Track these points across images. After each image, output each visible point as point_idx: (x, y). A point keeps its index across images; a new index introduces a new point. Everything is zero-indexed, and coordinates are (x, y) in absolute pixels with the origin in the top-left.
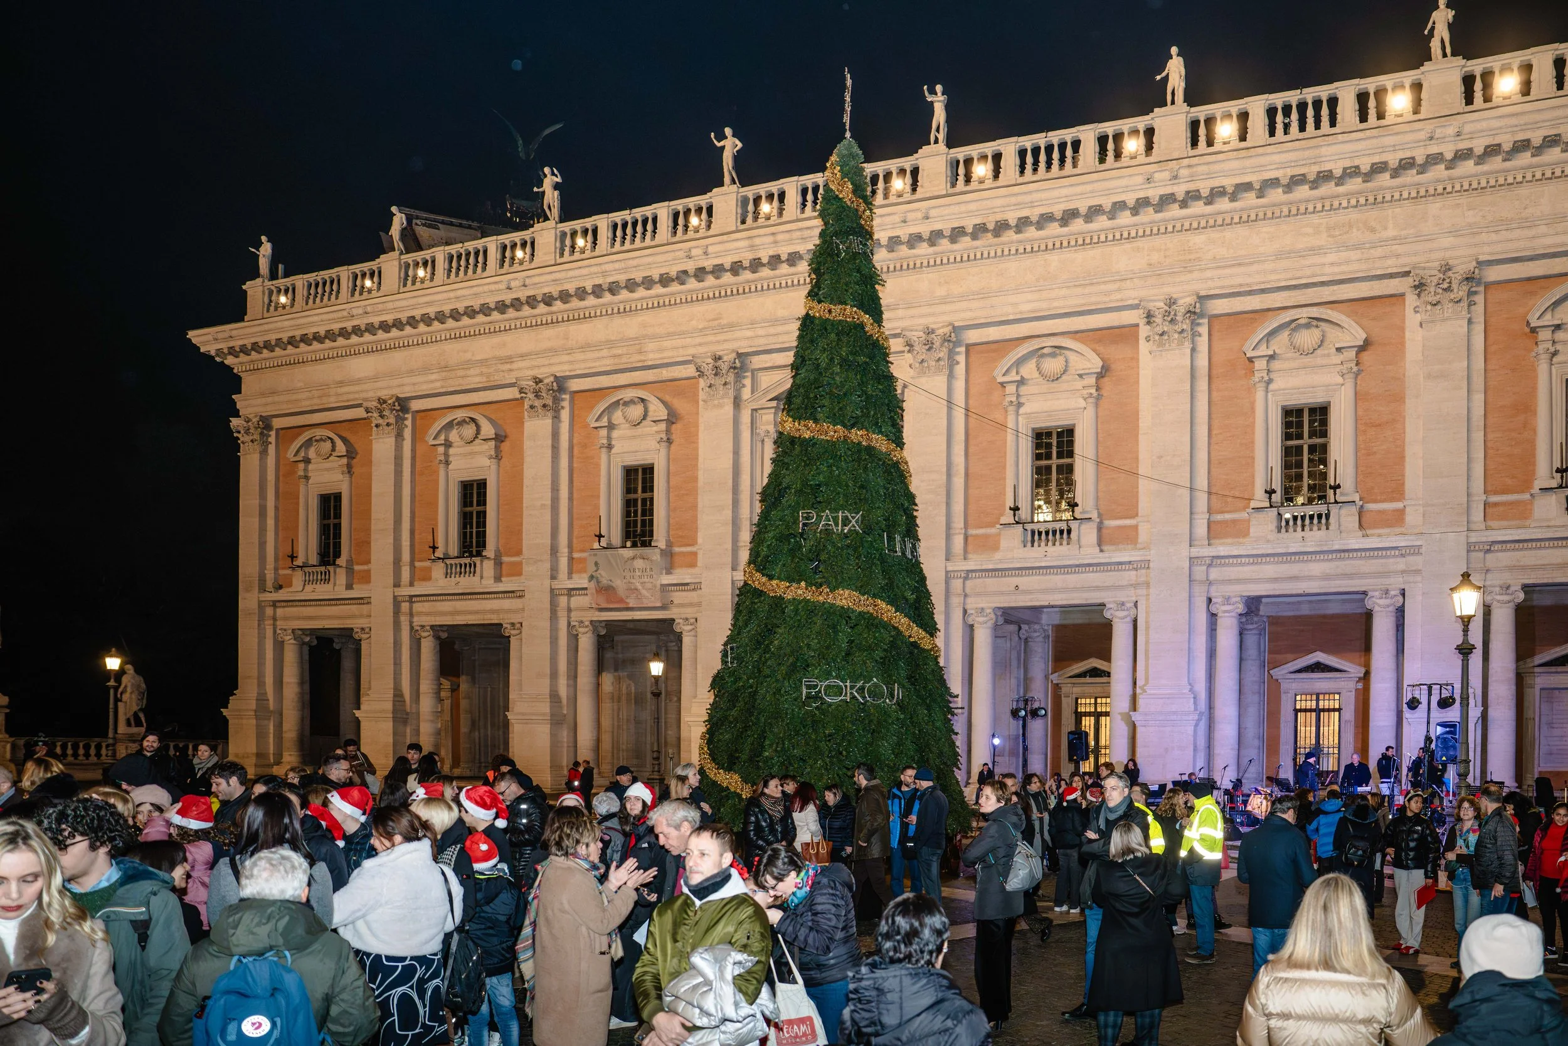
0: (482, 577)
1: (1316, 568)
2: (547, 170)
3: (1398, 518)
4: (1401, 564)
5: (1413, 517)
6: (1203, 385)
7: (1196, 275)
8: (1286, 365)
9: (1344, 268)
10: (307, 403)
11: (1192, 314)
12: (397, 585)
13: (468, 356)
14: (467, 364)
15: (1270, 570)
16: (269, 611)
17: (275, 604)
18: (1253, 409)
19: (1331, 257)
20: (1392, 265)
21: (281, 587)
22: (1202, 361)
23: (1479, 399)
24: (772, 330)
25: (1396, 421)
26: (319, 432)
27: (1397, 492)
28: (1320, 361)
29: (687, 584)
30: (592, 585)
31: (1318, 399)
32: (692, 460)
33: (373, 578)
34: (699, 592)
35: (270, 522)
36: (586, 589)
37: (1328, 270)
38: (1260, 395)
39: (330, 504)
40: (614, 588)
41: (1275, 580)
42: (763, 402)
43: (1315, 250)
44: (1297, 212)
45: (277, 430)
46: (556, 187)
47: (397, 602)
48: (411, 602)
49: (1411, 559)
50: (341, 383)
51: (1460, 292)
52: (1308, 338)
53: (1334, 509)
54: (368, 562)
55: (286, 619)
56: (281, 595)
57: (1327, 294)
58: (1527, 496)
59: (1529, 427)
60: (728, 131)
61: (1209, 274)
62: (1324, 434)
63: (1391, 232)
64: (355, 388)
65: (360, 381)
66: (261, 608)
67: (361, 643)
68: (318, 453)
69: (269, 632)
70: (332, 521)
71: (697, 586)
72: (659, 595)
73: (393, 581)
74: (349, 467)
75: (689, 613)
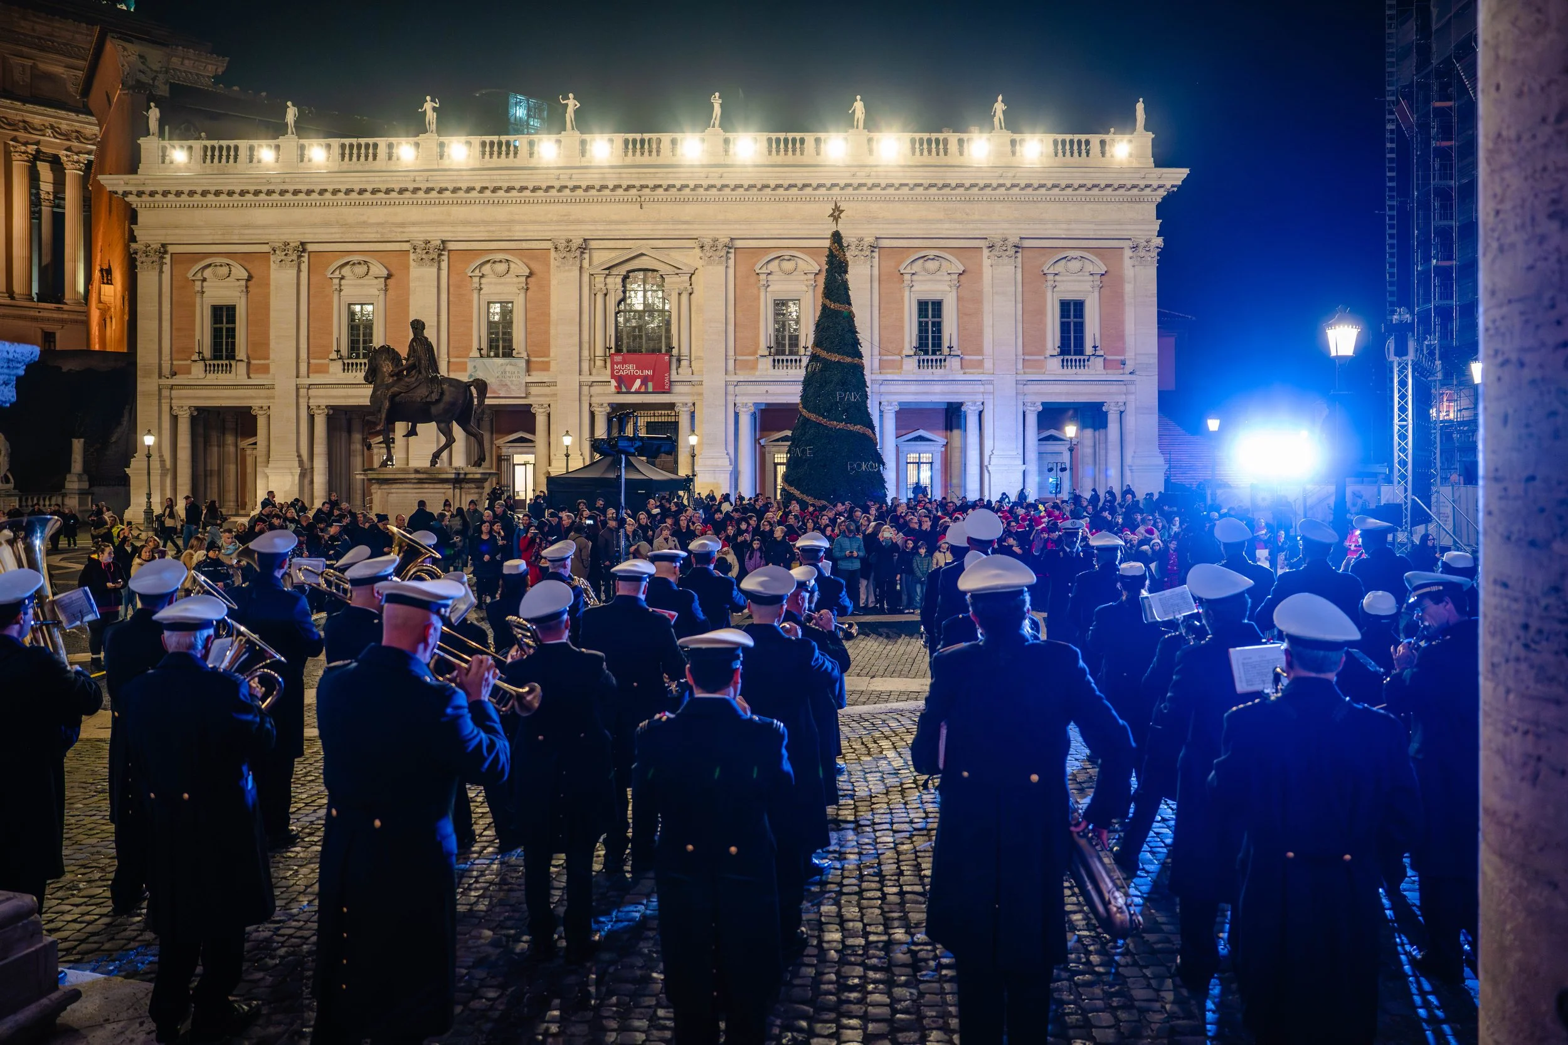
1: (938, 388)
2: (428, 98)
3: (980, 364)
4: (981, 389)
5: (988, 364)
6: (876, 285)
7: (874, 226)
8: (920, 278)
9: (952, 232)
10: (211, 237)
11: (873, 248)
12: (297, 377)
13: (364, 218)
14: (364, 224)
15: (913, 388)
16: (166, 393)
17: (172, 387)
18: (902, 299)
19: (946, 226)
20: (977, 234)
21: (175, 374)
22: (876, 272)
23: (1020, 306)
24: (608, 227)
25: (978, 313)
26: (217, 260)
27: (979, 351)
28: (939, 278)
29: (545, 383)
31: (937, 297)
32: (546, 301)
33: (272, 371)
34: (555, 388)
35: (166, 325)
37: (944, 232)
38: (907, 294)
39: (223, 315)
41: (917, 394)
42: (598, 271)
43: (940, 221)
44: (927, 200)
45: (173, 255)
46: (434, 109)
47: (297, 389)
49: (987, 386)
50: (246, 226)
51: (1011, 252)
52: (933, 266)
53: (948, 358)
54: (267, 358)
55: (180, 398)
56: (178, 380)
57: (942, 243)
58: (1042, 358)
59: (1042, 322)
60: (571, 95)
61: (881, 226)
62: (940, 316)
63: (976, 217)
64: (259, 231)
65: (264, 227)
66: (160, 390)
67: (255, 417)
68: (215, 275)
69: (166, 408)
70: (225, 326)
71: (554, 384)
72: (523, 389)
73: (295, 374)
74: (247, 287)
75: (545, 401)
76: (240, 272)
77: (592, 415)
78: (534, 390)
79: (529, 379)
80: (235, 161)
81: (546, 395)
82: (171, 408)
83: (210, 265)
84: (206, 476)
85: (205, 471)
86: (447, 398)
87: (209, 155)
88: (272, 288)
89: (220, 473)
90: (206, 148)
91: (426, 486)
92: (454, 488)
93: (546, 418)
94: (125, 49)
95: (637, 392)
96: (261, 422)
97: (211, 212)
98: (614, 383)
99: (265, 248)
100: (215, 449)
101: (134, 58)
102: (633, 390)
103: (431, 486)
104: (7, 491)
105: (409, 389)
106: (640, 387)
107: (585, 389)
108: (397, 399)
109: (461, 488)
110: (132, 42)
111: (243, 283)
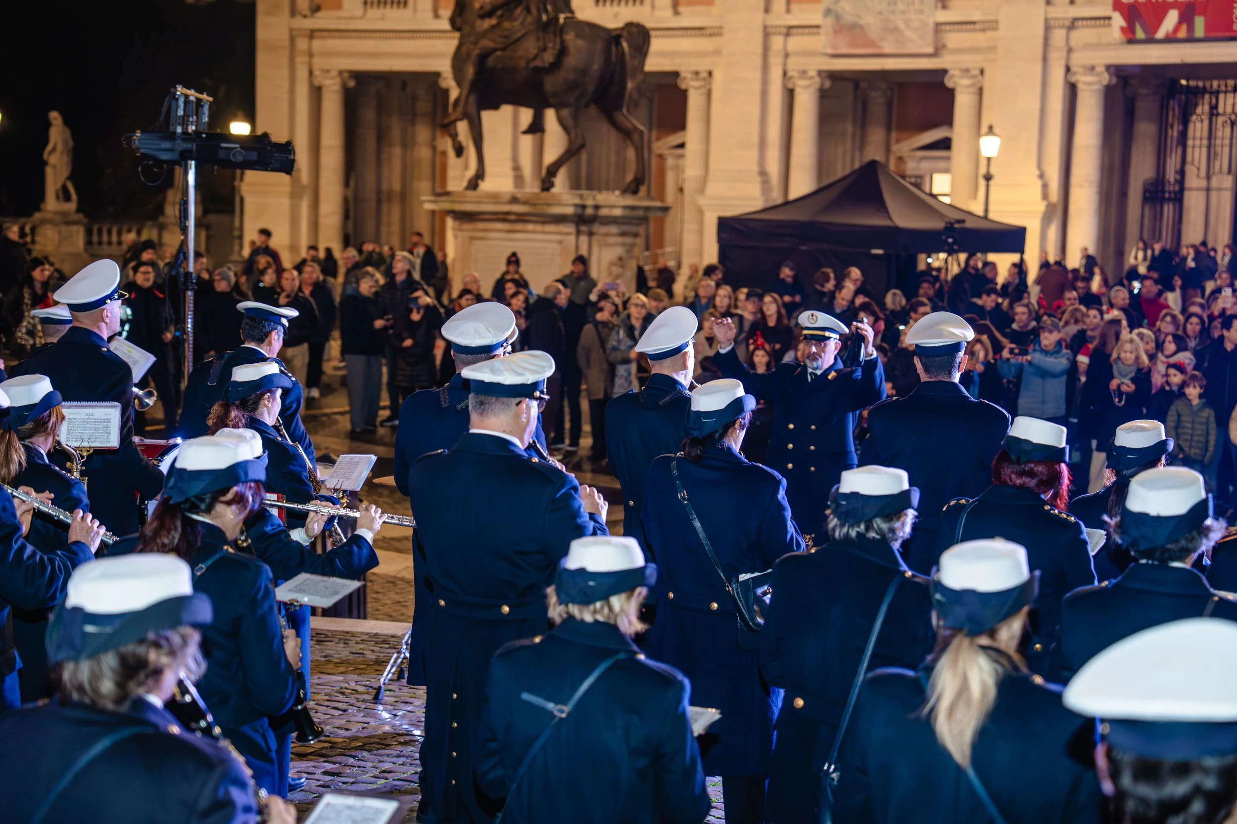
0: (653, 7)
16: (302, 44)
17: (312, 34)
21: (320, 9)
29: (974, 23)
30: (827, 24)
34: (991, 34)
36: (818, 27)
40: (862, 28)
55: (328, 55)
56: (322, 21)
66: (292, 40)
69: (302, 73)
71: (991, 25)
72: (930, 37)
75: (972, 61)
77: (1072, 90)
78: (953, 39)
79: (943, 16)
81: (974, 50)
82: (311, 73)
84: (379, 201)
85: (379, 191)
89: (405, 196)
91: (530, 227)
92: (578, 233)
93: (975, 98)
95: (1170, 39)
98: (1118, 21)
100: (397, 151)
102: (1161, 34)
103: (539, 228)
104: (64, 214)
105: (511, 43)
106: (1176, 29)
107: (1058, 36)
108: (491, 61)
109: (591, 234)
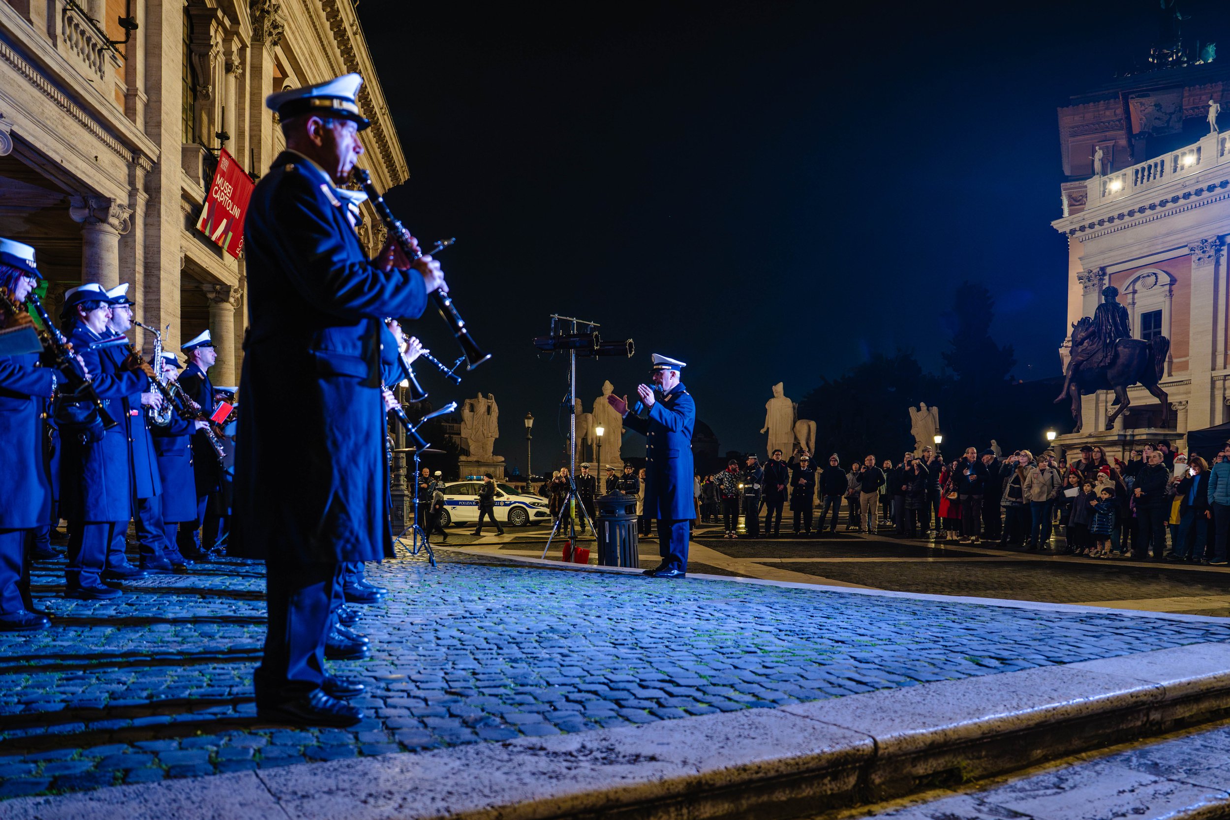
10: (1138, 252)
12: (1213, 369)
26: (1145, 272)
33: (1190, 367)
39: (1151, 319)
45: (1110, 275)
47: (1213, 382)
48: (1225, 380)
50: (1168, 234)
54: (1187, 355)
64: (1179, 236)
65: (1184, 230)
67: (1175, 413)
68: (1144, 286)
70: (1153, 330)
73: (1210, 366)
74: (1171, 291)
76: (1164, 279)
80: (1161, 176)
83: (1139, 278)
86: (1122, 360)
87: (1139, 177)
88: (1192, 287)
90: (1137, 172)
94: (1142, 104)
96: (1180, 416)
97: (1139, 229)
99: (1186, 251)
101: (1150, 109)
110: (1148, 96)
111: (1167, 287)
